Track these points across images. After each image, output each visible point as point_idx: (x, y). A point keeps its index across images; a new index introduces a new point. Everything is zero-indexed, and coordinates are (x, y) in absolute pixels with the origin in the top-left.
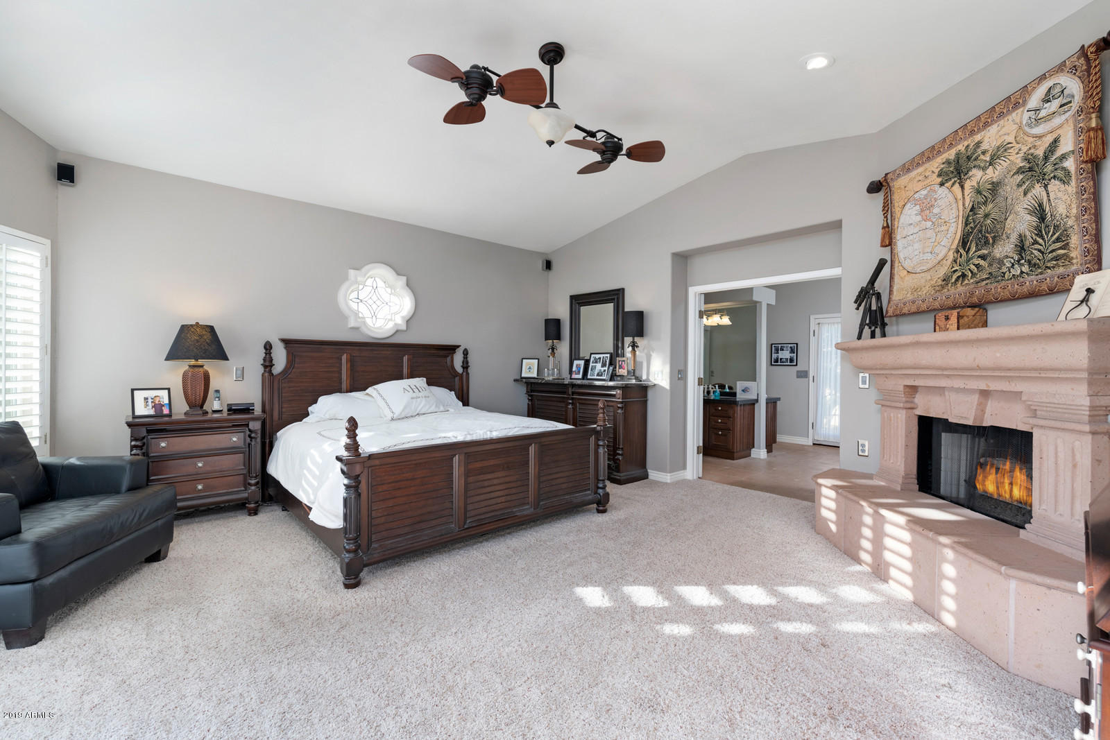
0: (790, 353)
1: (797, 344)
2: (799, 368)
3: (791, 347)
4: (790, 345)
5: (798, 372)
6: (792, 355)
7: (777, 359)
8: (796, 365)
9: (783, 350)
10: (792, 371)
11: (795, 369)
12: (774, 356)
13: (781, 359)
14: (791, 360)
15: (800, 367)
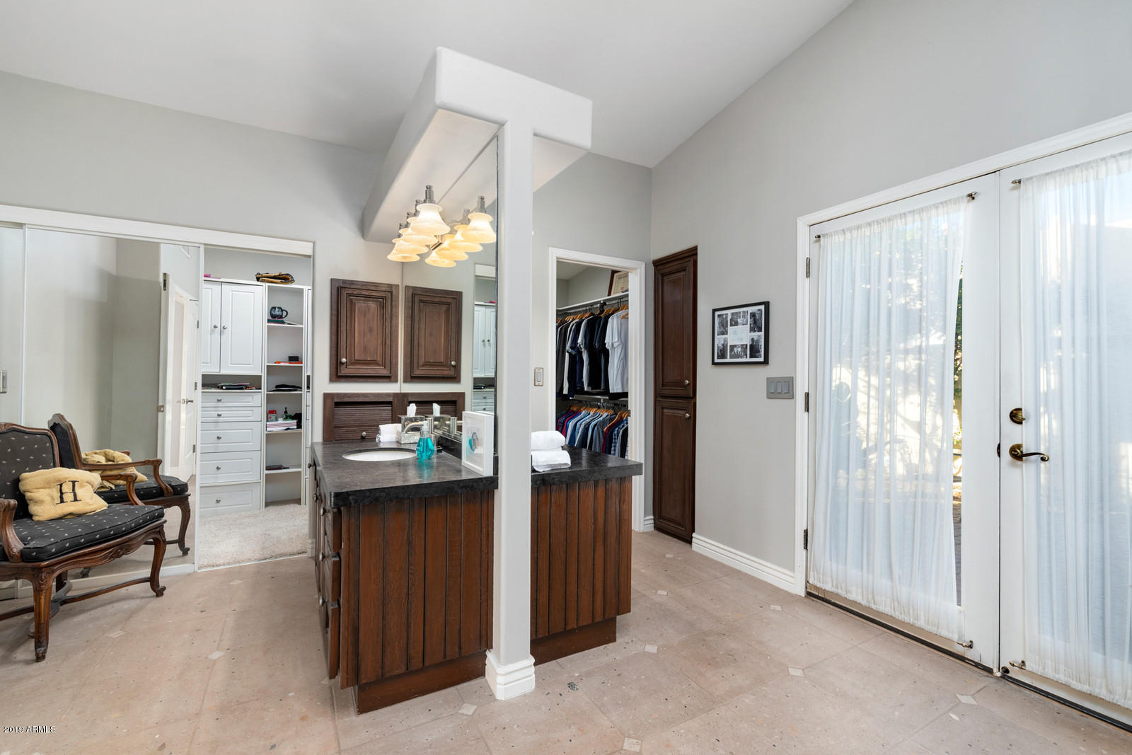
0: (752, 330)
1: (767, 304)
2: (772, 370)
3: (753, 315)
4: (751, 309)
5: (770, 381)
6: (756, 335)
7: (725, 346)
8: (766, 362)
9: (736, 324)
10: (758, 377)
11: (761, 374)
12: (719, 340)
13: (732, 347)
14: (754, 350)
15: (775, 369)
